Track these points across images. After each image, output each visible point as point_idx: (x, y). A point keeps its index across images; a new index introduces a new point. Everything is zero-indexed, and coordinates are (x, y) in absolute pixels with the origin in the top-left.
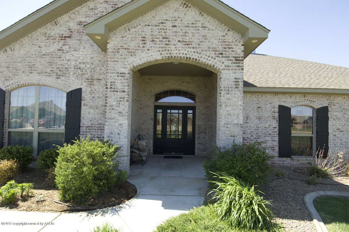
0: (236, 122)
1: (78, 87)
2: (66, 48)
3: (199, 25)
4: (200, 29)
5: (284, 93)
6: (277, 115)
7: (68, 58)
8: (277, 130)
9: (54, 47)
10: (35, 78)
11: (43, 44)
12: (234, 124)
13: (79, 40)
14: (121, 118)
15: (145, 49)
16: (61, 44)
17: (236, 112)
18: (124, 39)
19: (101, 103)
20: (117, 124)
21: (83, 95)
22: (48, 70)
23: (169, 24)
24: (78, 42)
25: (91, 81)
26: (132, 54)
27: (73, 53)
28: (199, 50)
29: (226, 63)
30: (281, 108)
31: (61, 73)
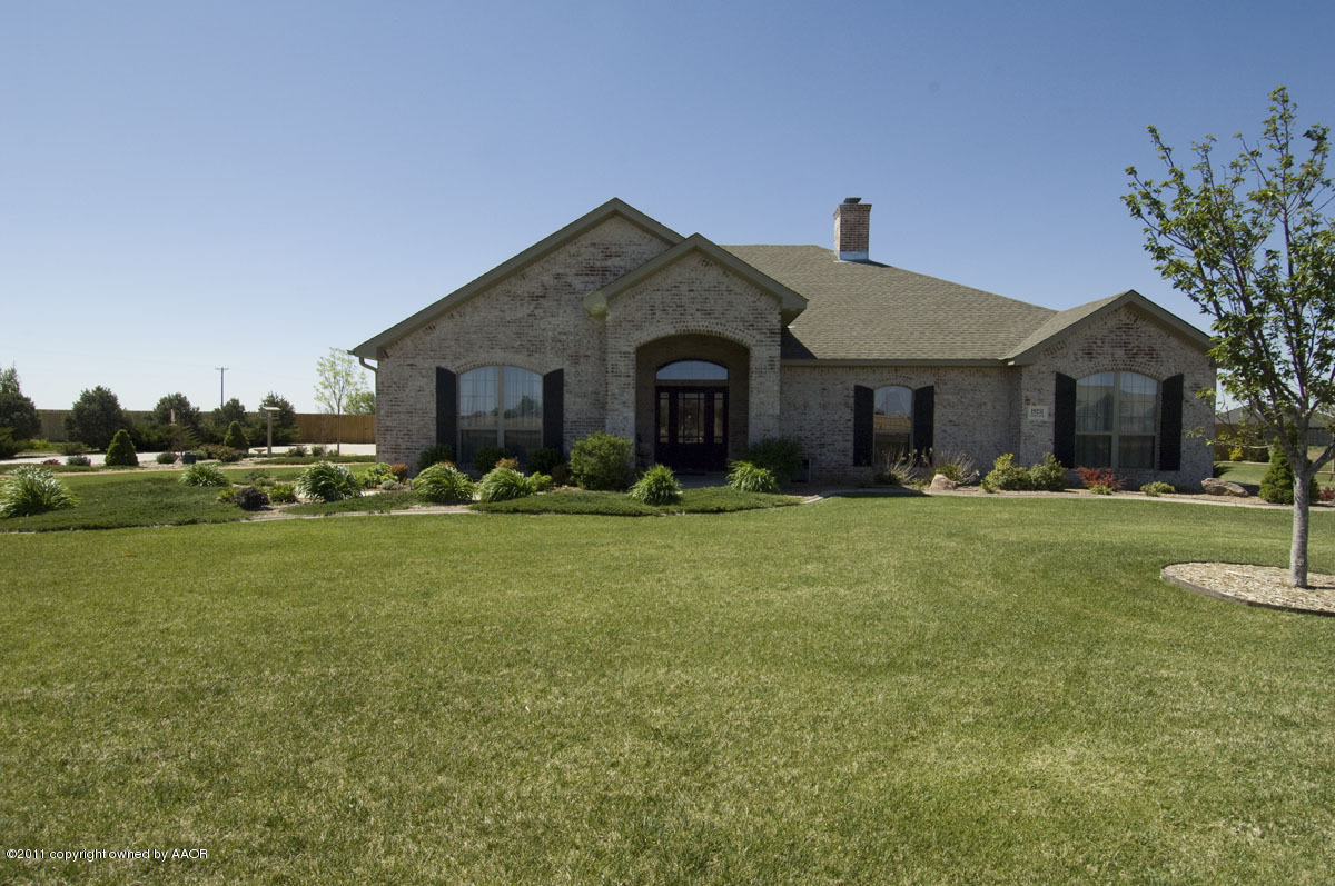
0: (771, 412)
1: (558, 367)
2: (539, 312)
3: (723, 287)
4: (725, 294)
5: (864, 367)
6: (852, 401)
7: (543, 327)
8: (851, 424)
9: (523, 311)
10: (498, 355)
11: (506, 307)
12: (769, 415)
13: (557, 300)
14: (626, 410)
15: (655, 321)
16: (532, 307)
17: (772, 400)
18: (628, 308)
19: (590, 389)
20: (621, 418)
21: (566, 378)
22: (517, 344)
23: (684, 288)
24: (555, 303)
25: (575, 359)
26: (638, 327)
27: (550, 319)
28: (723, 321)
29: (758, 337)
30: (858, 389)
31: (534, 348)
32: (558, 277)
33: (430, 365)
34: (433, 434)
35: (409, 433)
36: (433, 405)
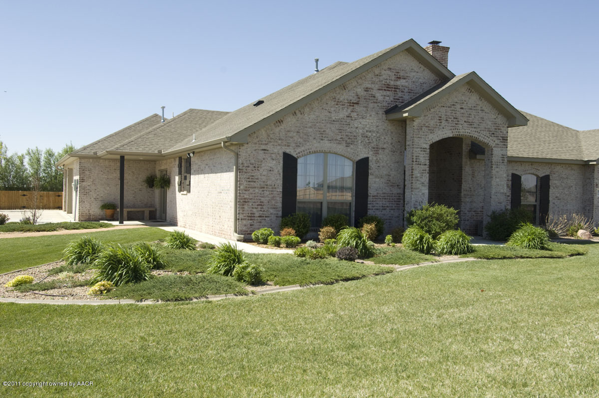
0: (502, 191)
1: (365, 156)
2: (354, 115)
3: (479, 108)
4: (480, 112)
5: (516, 162)
6: (510, 183)
7: (356, 125)
9: (343, 114)
10: (326, 145)
11: (333, 109)
12: (501, 193)
13: (366, 107)
14: (423, 188)
15: (441, 127)
16: (349, 111)
17: (502, 183)
19: (385, 173)
20: (420, 194)
21: (370, 164)
22: (339, 137)
23: (458, 106)
24: (365, 109)
25: (376, 150)
27: (361, 120)
28: (478, 130)
29: (497, 142)
30: (514, 175)
31: (350, 141)
32: (367, 90)
33: (278, 151)
34: (280, 205)
35: (261, 204)
36: (280, 182)
